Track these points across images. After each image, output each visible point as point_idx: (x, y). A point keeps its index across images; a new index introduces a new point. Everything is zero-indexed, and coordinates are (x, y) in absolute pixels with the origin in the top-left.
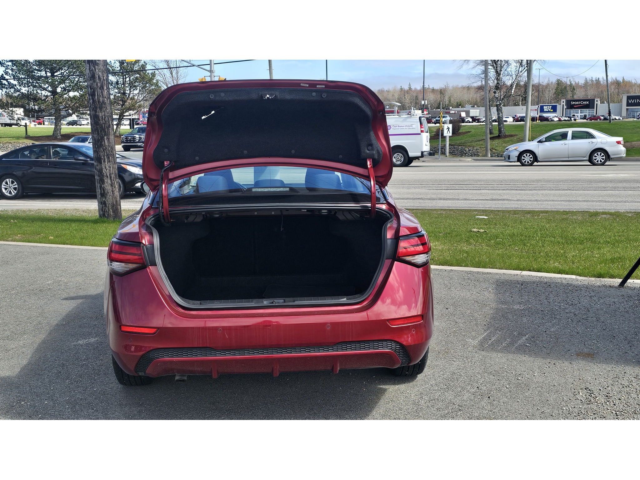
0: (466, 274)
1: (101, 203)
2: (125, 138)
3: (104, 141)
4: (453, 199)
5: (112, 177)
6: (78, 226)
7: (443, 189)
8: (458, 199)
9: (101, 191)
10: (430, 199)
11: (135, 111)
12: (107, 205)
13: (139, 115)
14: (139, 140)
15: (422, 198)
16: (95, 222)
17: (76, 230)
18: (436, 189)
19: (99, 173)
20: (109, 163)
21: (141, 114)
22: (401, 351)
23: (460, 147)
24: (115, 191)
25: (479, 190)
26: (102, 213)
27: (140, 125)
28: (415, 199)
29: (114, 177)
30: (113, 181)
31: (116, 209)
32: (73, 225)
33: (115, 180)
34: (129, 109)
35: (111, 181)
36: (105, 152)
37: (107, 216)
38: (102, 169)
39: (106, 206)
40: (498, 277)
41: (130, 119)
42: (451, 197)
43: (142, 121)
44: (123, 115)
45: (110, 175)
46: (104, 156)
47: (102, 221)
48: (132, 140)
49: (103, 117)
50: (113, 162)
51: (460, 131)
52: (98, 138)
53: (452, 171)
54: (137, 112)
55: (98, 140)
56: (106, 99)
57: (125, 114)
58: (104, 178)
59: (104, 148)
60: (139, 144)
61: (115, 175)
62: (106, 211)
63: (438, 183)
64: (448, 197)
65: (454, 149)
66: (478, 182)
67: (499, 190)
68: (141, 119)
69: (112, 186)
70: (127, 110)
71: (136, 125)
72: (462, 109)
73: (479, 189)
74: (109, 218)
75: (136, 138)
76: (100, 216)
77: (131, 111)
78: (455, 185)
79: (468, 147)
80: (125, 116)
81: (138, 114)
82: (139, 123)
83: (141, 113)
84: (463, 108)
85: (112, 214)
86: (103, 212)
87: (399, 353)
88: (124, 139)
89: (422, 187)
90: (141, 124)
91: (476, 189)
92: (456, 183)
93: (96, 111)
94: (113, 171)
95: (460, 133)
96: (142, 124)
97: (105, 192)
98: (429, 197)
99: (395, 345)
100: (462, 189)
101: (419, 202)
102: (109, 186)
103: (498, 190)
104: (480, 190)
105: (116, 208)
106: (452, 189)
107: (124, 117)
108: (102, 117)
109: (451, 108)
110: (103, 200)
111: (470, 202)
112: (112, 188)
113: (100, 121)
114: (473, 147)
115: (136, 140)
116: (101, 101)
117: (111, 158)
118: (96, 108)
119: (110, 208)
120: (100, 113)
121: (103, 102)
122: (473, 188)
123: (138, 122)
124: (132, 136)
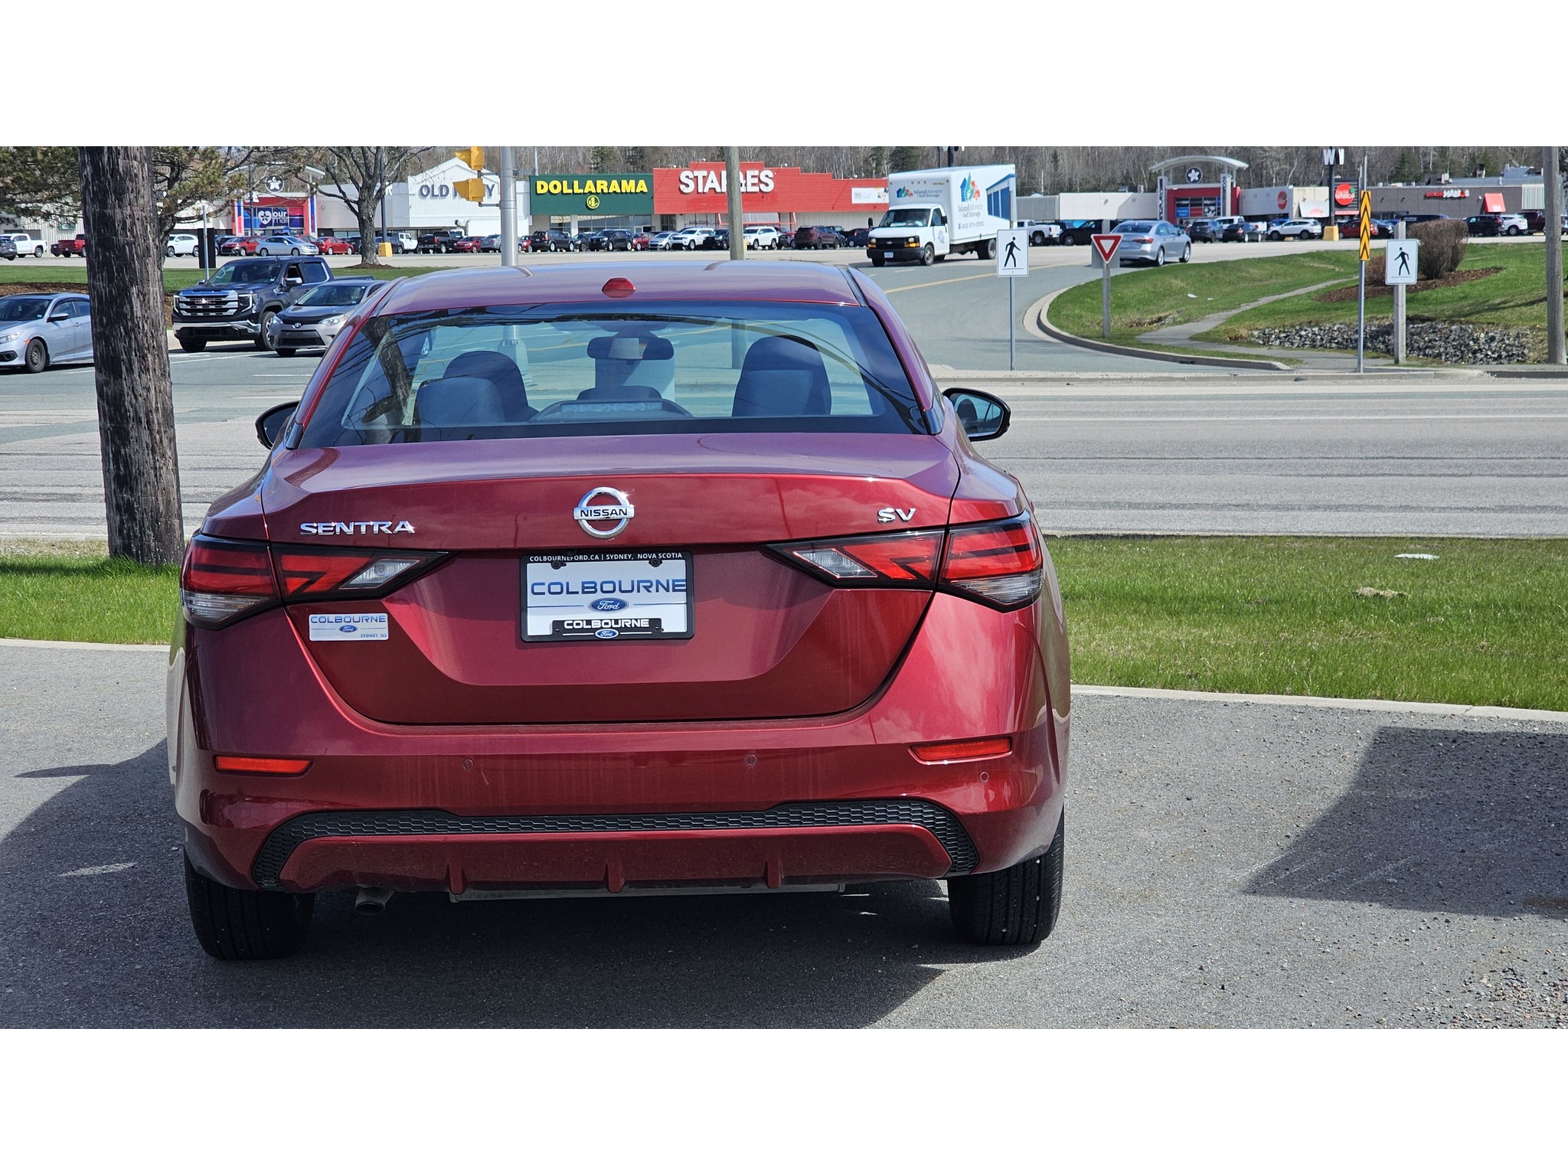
0: (1288, 715)
1: (118, 507)
2: (186, 303)
3: (131, 303)
4: (1361, 506)
5: (153, 422)
6: (42, 586)
7: (1335, 473)
8: (1378, 508)
9: (118, 468)
10: (1276, 508)
11: (219, 203)
12: (138, 516)
13: (231, 216)
14: (239, 309)
15: (1248, 505)
16: (96, 571)
17: (36, 596)
18: (1310, 472)
19: (112, 409)
20: (143, 375)
21: (239, 214)
22: (949, 831)
23: (1453, 328)
24: (164, 468)
25: (1466, 475)
26: (119, 541)
27: (235, 255)
28: (1223, 506)
29: (161, 421)
30: (158, 437)
31: (166, 529)
32: (26, 581)
33: (165, 432)
34: (195, 195)
35: (151, 434)
36: (130, 338)
37: (137, 552)
38: (122, 395)
39: (135, 520)
40: (1387, 722)
41: (199, 233)
42: (1355, 501)
43: (242, 240)
44: (172, 215)
45: (147, 415)
46: (129, 354)
47: (121, 570)
48: (212, 310)
49: (128, 222)
50: (158, 372)
51: (1460, 268)
52: (110, 292)
53: (1387, 412)
54: (227, 205)
55: (111, 300)
56: (135, 163)
57: (182, 214)
58: (128, 423)
59: (130, 324)
60: (238, 325)
61: (163, 415)
62: (135, 536)
63: (1321, 455)
64: (1343, 501)
65: (1432, 336)
66: (1470, 449)
67: (1541, 475)
68: (240, 231)
69: (154, 452)
70: (188, 198)
71: (220, 254)
72: (1491, 183)
73: (1468, 472)
74: (143, 560)
75: (227, 302)
76: (114, 552)
77: (204, 201)
78: (1380, 461)
79: (1485, 326)
80: (179, 220)
81: (229, 212)
82: (230, 248)
83: (239, 207)
84: (1494, 179)
85: (153, 544)
86: (123, 539)
87: (945, 834)
88: (184, 306)
89: (1259, 467)
90: (239, 251)
91: (1456, 472)
92: (1389, 455)
93: (104, 205)
94: (157, 403)
95: (1462, 274)
96: (243, 252)
97: (130, 473)
98: (1273, 499)
99: (933, 813)
100: (1404, 472)
101: (1234, 518)
102: (143, 450)
103: (1535, 476)
104: (1470, 475)
105: (166, 523)
106: (1366, 475)
107: (178, 226)
108: (124, 223)
109: (1446, 177)
110: (123, 498)
111: (1417, 515)
112: (154, 458)
113: (116, 235)
114: (1507, 327)
115: (226, 310)
116: (121, 169)
117: (150, 358)
118: (105, 192)
119: (147, 524)
120: (118, 210)
121: (128, 171)
122: (1445, 471)
123: (228, 243)
124: (213, 293)
